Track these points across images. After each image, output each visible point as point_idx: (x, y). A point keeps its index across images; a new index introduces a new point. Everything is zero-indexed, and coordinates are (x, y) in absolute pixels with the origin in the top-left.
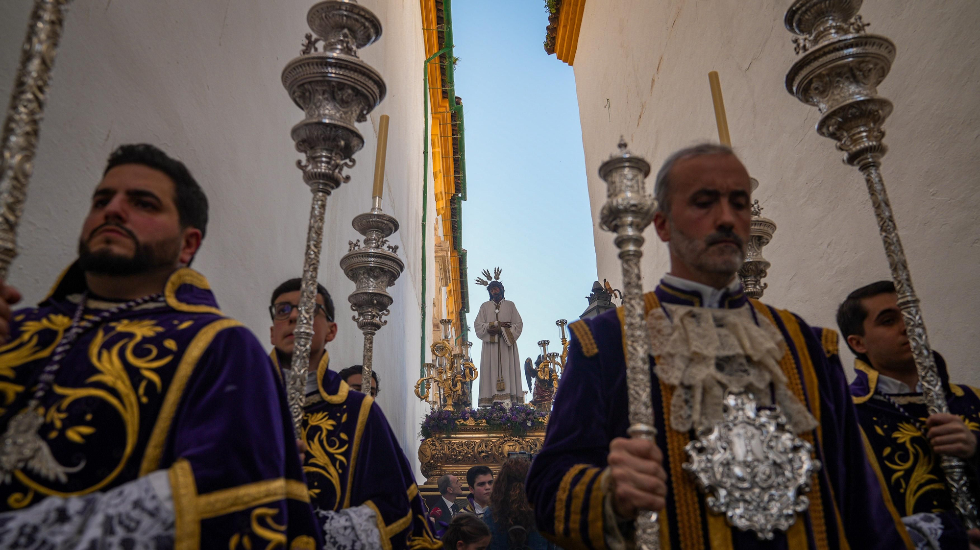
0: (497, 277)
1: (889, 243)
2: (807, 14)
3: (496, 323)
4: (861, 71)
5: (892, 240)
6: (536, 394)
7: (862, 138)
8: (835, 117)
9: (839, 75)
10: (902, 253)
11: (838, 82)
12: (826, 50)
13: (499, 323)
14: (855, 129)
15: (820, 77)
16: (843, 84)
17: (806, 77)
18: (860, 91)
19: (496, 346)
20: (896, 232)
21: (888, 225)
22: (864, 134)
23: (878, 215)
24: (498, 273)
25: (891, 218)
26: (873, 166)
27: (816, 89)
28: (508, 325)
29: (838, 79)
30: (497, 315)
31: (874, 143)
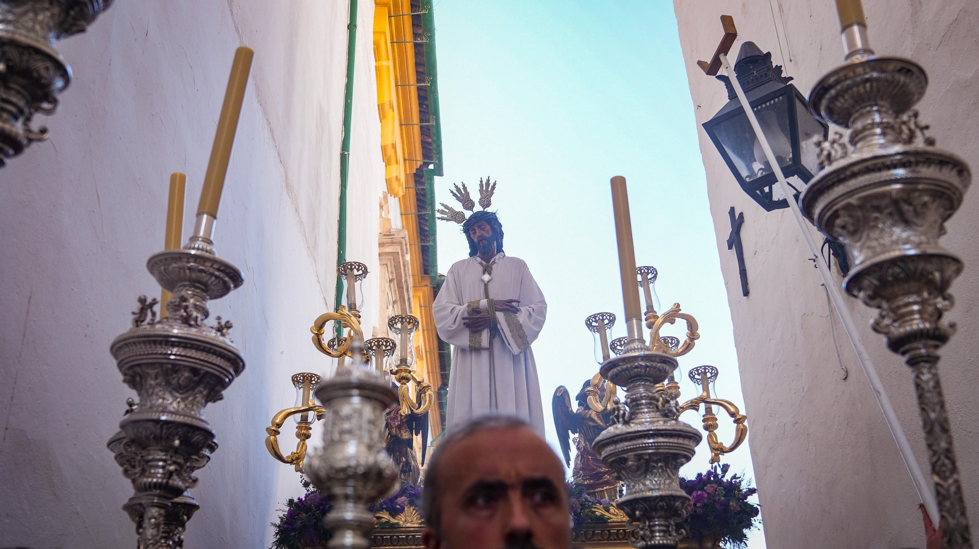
0: (486, 201)
1: (944, 496)
2: (838, 100)
3: (484, 303)
4: (910, 204)
5: (948, 490)
6: (582, 469)
7: (912, 313)
8: (868, 278)
9: (878, 209)
10: (963, 514)
11: (876, 219)
12: (856, 169)
13: (491, 302)
14: (901, 298)
15: (848, 207)
16: (884, 223)
17: (828, 207)
18: (908, 237)
19: (485, 355)
20: (955, 476)
21: (944, 465)
22: (916, 308)
23: (930, 446)
24: (487, 190)
25: (948, 452)
26: (926, 362)
27: (844, 227)
28: (512, 307)
29: (876, 215)
30: (486, 285)
31: (927, 325)
